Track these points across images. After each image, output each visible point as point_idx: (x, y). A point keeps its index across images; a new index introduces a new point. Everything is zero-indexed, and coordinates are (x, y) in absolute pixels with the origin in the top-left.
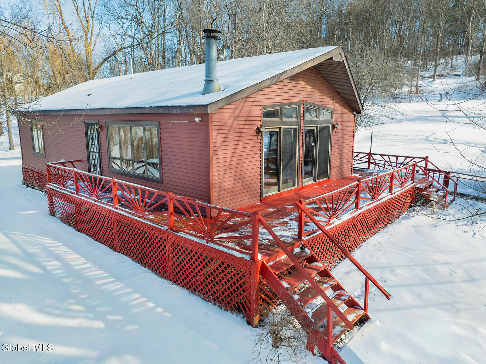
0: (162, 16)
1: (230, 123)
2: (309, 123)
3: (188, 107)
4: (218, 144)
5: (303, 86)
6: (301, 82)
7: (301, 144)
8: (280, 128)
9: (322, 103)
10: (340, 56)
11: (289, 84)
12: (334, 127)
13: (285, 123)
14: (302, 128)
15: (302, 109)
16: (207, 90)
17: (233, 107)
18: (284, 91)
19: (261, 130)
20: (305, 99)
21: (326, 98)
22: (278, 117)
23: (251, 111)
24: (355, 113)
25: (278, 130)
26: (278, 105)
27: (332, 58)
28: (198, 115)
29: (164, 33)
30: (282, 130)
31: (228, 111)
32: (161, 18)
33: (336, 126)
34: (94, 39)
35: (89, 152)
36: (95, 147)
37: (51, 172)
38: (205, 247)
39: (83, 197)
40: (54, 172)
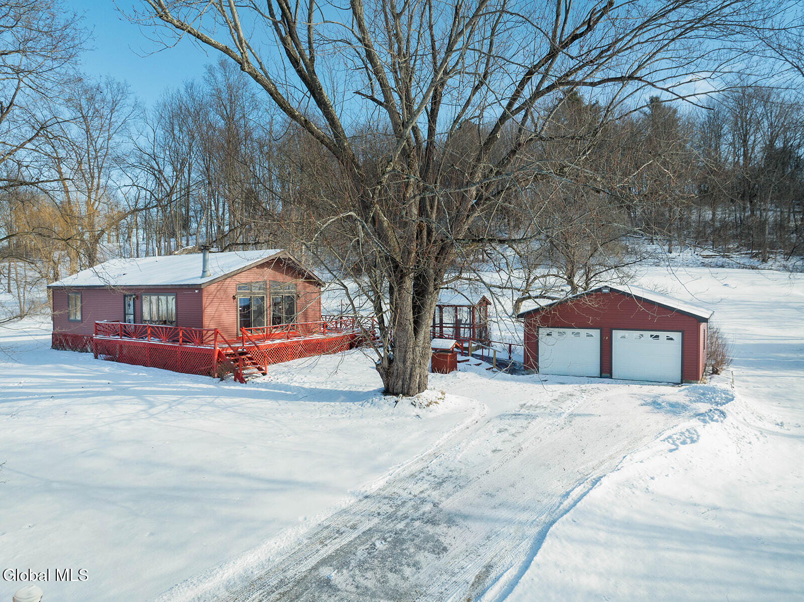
1: (215, 293)
2: (274, 293)
3: (192, 285)
4: (208, 304)
5: (267, 271)
6: (266, 269)
7: (268, 306)
8: (251, 296)
9: (285, 281)
10: (286, 255)
11: (256, 271)
12: (298, 296)
13: (254, 293)
14: (268, 296)
15: (268, 284)
16: (202, 276)
17: (216, 285)
19: (236, 296)
20: (270, 279)
21: (288, 277)
22: (249, 290)
23: (229, 287)
24: (319, 287)
25: (249, 297)
26: (248, 283)
27: (279, 257)
28: (197, 289)
30: (252, 298)
31: (213, 287)
33: (300, 295)
35: (125, 314)
36: (131, 310)
37: (98, 328)
38: (196, 349)
39: (126, 339)
40: (101, 328)
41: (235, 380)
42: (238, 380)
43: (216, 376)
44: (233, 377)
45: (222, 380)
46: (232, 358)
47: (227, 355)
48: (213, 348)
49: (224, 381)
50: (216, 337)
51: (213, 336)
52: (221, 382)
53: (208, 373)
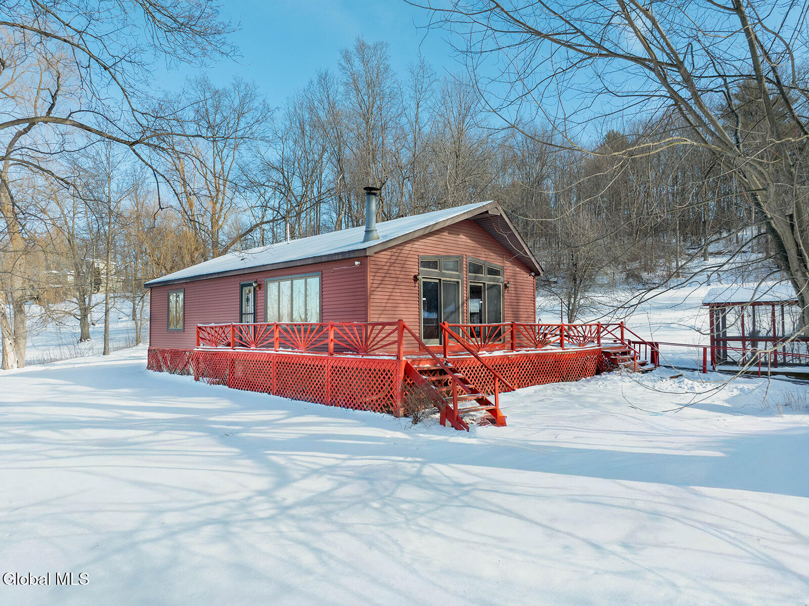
0: (317, 182)
1: (386, 268)
2: (473, 278)
3: (349, 252)
4: (375, 285)
5: (464, 240)
6: (461, 236)
7: (465, 298)
8: (440, 280)
9: (488, 259)
10: (496, 210)
11: (447, 238)
12: (506, 286)
13: (444, 275)
14: (465, 282)
15: (465, 263)
16: (366, 239)
17: (390, 253)
18: (443, 243)
19: (418, 277)
20: (467, 254)
21: (492, 254)
22: (437, 269)
23: (408, 259)
24: (533, 274)
25: (438, 281)
26: (436, 257)
27: (487, 212)
28: (357, 259)
29: (319, 202)
30: (442, 282)
31: (384, 257)
32: (315, 185)
33: (508, 285)
34: (224, 211)
35: (241, 314)
36: (250, 309)
37: (201, 335)
38: (360, 361)
39: (240, 350)
40: (206, 335)
41: (442, 423)
42: (448, 423)
43: (401, 412)
44: (438, 415)
45: (416, 421)
46: (434, 379)
47: (423, 372)
48: (395, 358)
49: (419, 424)
50: (401, 336)
51: (395, 334)
52: (415, 427)
53: (386, 407)
